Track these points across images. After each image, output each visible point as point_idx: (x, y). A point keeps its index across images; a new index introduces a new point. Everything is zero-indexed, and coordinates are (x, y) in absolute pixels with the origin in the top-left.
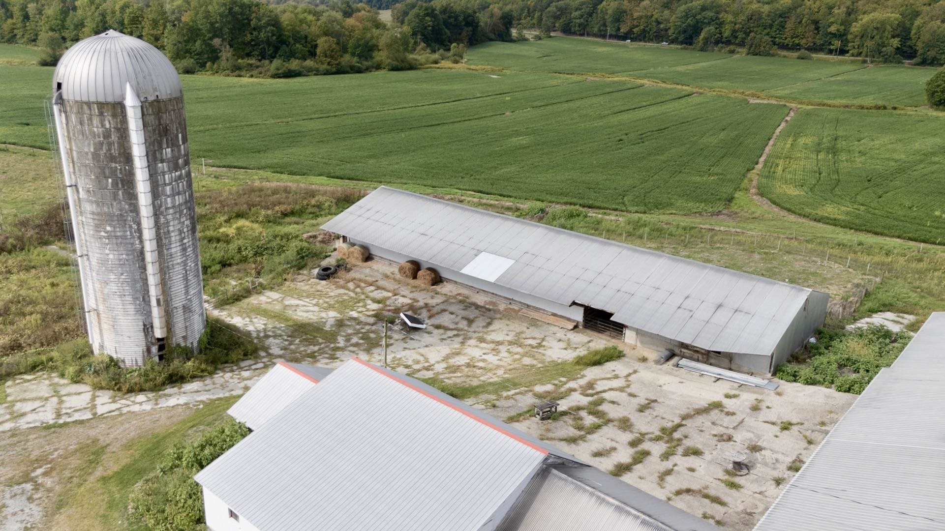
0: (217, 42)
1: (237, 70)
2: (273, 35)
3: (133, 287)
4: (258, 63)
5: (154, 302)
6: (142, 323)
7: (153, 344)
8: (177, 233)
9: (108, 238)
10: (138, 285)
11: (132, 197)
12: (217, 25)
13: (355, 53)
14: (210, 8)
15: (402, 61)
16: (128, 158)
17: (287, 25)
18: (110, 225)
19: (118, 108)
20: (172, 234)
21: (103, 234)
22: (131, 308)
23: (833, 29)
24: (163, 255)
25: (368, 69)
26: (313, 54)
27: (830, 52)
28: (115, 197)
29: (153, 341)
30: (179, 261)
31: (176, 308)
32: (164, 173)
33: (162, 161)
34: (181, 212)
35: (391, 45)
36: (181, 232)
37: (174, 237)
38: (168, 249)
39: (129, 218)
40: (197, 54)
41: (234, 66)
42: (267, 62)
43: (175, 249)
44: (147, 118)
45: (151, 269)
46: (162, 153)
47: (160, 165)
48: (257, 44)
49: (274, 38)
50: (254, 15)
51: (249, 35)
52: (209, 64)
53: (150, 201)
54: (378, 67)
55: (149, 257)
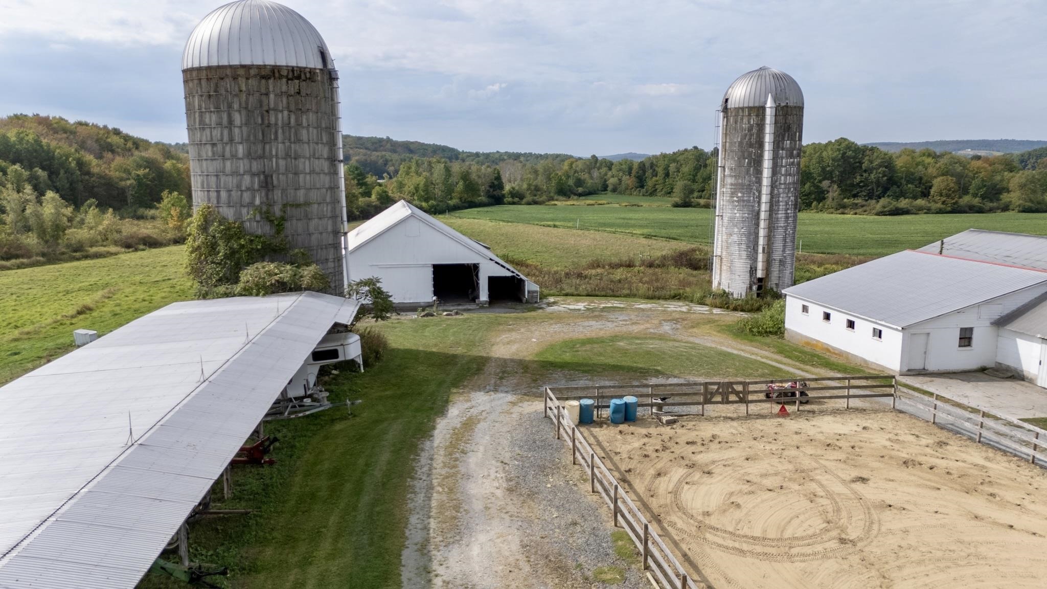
0: (825, 184)
1: (841, 208)
2: (884, 176)
3: (748, 239)
4: (864, 203)
5: (760, 250)
6: (749, 266)
7: (754, 283)
8: (784, 204)
9: (738, 201)
10: (752, 237)
11: (759, 172)
12: (828, 169)
13: (977, 194)
14: (824, 154)
15: (1039, 203)
16: (761, 145)
17: (901, 167)
18: (741, 192)
19: (760, 110)
20: (781, 204)
21: (735, 199)
22: (744, 254)
24: (772, 217)
25: (991, 210)
26: (925, 194)
28: (748, 172)
29: (755, 281)
30: (782, 225)
31: (775, 260)
32: (782, 158)
33: (783, 149)
34: (789, 189)
35: (1025, 185)
36: (787, 204)
37: (782, 206)
38: (776, 214)
39: (754, 187)
40: (805, 195)
41: (839, 205)
42: (874, 201)
43: (781, 215)
44: (778, 118)
45: (762, 224)
46: (783, 144)
47: (781, 152)
48: (866, 185)
49: (885, 178)
50: (867, 158)
51: (858, 177)
52: (815, 203)
53: (770, 175)
54: (1006, 208)
55: (763, 215)
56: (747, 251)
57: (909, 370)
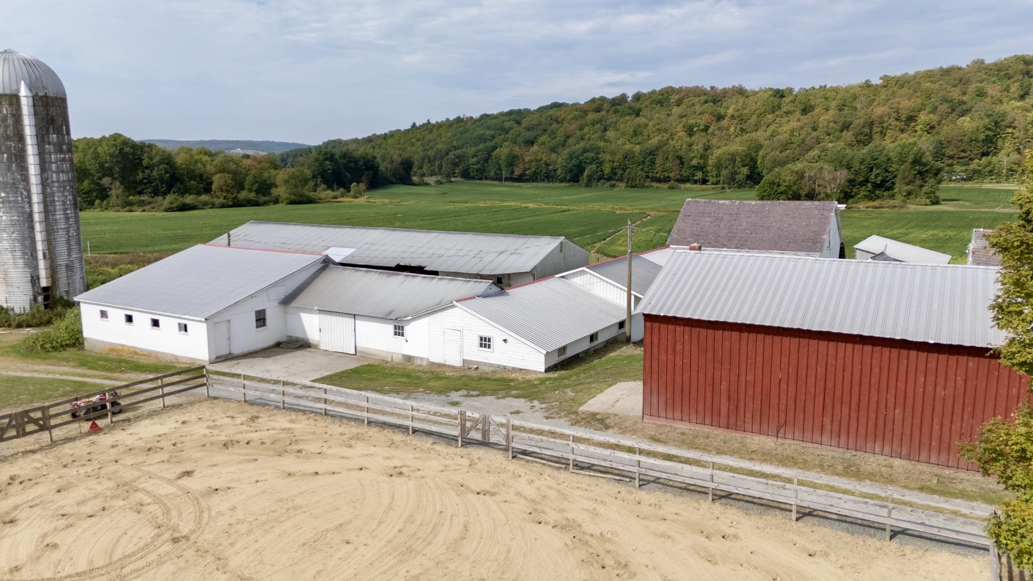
0: (106, 181)
1: (128, 205)
2: (167, 172)
3: (22, 243)
4: (151, 200)
5: (40, 255)
6: (29, 275)
7: (39, 294)
8: (61, 203)
10: (27, 242)
11: (23, 168)
12: (106, 165)
13: (252, 189)
14: (100, 149)
15: (301, 196)
16: (21, 138)
17: (182, 164)
18: (4, 192)
19: (14, 99)
20: (57, 203)
22: (20, 262)
23: (694, 162)
24: (49, 219)
25: (265, 203)
26: (208, 190)
27: (696, 182)
28: (9, 169)
29: (40, 291)
30: (63, 226)
31: (60, 265)
32: (50, 154)
33: (49, 144)
34: (65, 188)
35: (288, 181)
36: (64, 203)
37: (59, 206)
38: (53, 215)
39: (21, 186)
40: (85, 193)
41: (125, 202)
42: (160, 198)
43: (59, 215)
44: (37, 109)
45: (38, 227)
46: (49, 137)
47: (47, 146)
48: (150, 182)
49: (168, 175)
50: (146, 155)
51: (141, 174)
52: (97, 202)
53: (38, 171)
54: (276, 201)
55: (37, 217)
56: (24, 259)
57: (217, 358)
